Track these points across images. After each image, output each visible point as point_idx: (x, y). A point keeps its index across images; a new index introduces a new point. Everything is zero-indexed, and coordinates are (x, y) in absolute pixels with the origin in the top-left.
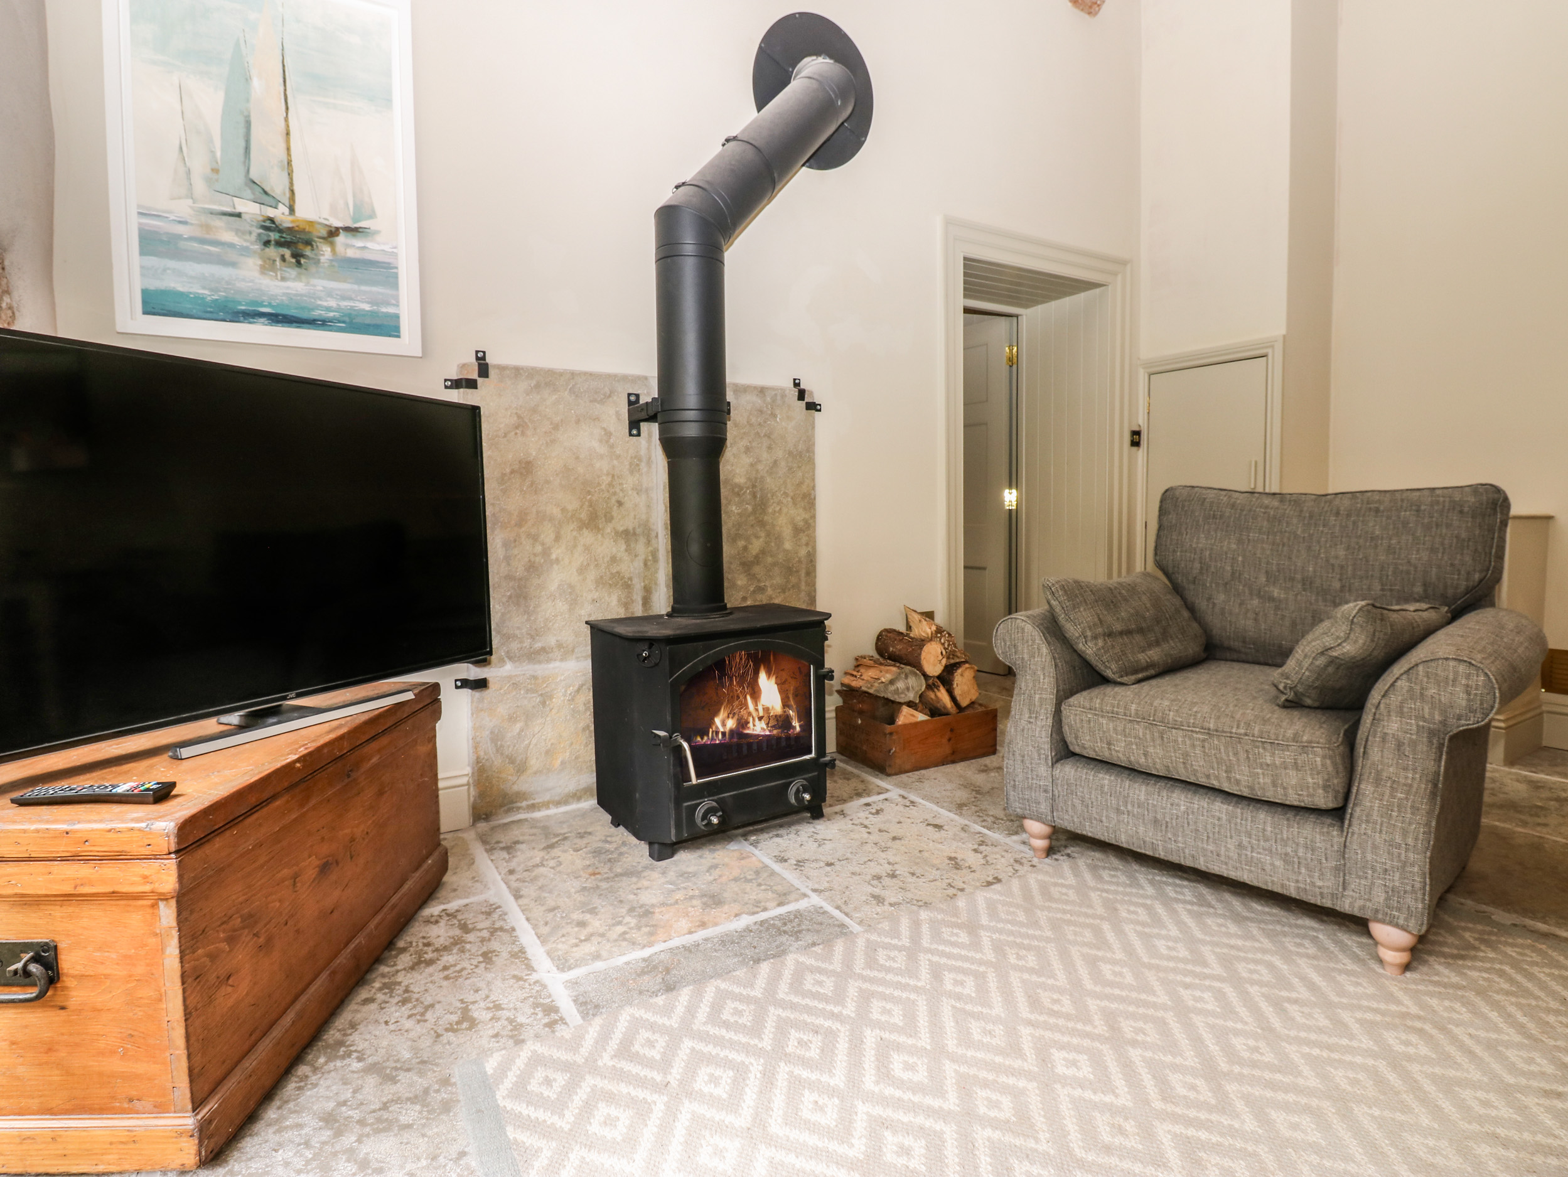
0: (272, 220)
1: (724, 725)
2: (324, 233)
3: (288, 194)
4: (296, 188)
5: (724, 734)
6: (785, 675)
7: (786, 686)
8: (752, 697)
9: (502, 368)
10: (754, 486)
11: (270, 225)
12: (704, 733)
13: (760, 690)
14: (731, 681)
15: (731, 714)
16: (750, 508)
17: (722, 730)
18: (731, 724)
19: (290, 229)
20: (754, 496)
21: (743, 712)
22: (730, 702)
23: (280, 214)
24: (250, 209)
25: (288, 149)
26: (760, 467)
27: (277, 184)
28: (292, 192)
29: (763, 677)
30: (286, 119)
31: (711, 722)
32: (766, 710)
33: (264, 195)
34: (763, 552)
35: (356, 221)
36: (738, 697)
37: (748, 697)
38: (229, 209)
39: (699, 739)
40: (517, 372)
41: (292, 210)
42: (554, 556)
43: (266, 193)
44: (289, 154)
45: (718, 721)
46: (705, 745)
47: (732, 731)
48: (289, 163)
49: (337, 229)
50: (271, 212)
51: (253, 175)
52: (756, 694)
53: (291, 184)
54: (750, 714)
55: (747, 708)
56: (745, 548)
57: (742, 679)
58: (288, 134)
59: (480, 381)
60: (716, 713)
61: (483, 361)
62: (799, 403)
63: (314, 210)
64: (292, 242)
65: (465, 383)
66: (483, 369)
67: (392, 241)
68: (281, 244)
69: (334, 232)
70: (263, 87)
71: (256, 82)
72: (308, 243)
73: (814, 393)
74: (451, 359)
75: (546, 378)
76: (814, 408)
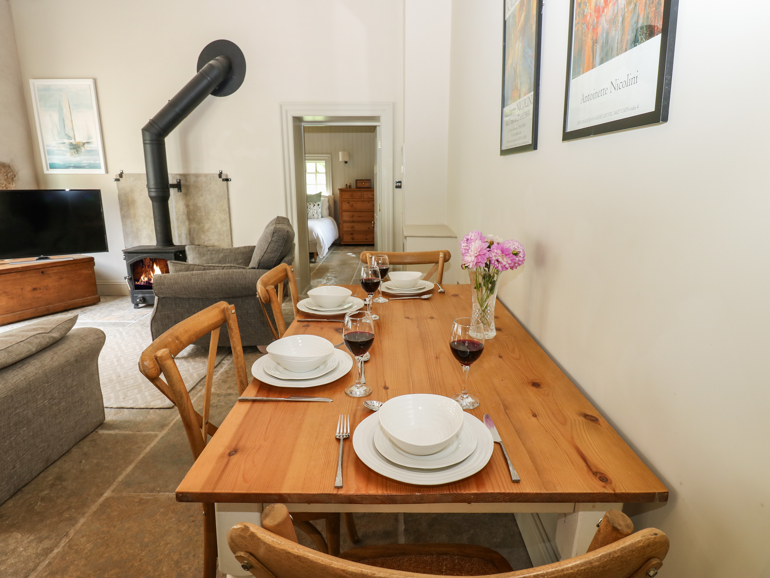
0: (71, 143)
1: (144, 279)
2: (82, 144)
3: (74, 136)
4: (75, 134)
5: (144, 282)
6: (162, 266)
7: (163, 269)
8: (152, 272)
9: (126, 174)
11: (71, 144)
12: (138, 281)
13: (154, 270)
14: (145, 266)
15: (146, 276)
17: (143, 280)
18: (146, 279)
19: (75, 145)
21: (150, 276)
22: (146, 273)
23: (72, 141)
24: (67, 141)
25: (72, 125)
26: (207, 201)
27: (71, 134)
28: (74, 135)
29: (155, 266)
30: (71, 117)
31: (140, 278)
35: (88, 140)
36: (148, 271)
37: (151, 272)
38: (62, 142)
39: (137, 283)
40: (130, 175)
41: (75, 139)
42: (144, 227)
43: (69, 137)
44: (73, 126)
45: (142, 278)
46: (138, 285)
47: (146, 281)
48: (73, 128)
49: (85, 143)
50: (71, 141)
51: (67, 133)
52: (153, 271)
53: (74, 133)
54: (152, 277)
55: (151, 275)
57: (149, 266)
58: (72, 121)
59: (121, 179)
60: (142, 275)
61: (122, 173)
62: (221, 179)
63: (79, 139)
64: (76, 148)
65: (117, 180)
66: (121, 175)
67: (97, 144)
68: (74, 149)
69: (84, 144)
70: (66, 111)
71: (64, 110)
72: (79, 147)
73: (227, 175)
74: (114, 174)
75: (137, 176)
76: (227, 180)
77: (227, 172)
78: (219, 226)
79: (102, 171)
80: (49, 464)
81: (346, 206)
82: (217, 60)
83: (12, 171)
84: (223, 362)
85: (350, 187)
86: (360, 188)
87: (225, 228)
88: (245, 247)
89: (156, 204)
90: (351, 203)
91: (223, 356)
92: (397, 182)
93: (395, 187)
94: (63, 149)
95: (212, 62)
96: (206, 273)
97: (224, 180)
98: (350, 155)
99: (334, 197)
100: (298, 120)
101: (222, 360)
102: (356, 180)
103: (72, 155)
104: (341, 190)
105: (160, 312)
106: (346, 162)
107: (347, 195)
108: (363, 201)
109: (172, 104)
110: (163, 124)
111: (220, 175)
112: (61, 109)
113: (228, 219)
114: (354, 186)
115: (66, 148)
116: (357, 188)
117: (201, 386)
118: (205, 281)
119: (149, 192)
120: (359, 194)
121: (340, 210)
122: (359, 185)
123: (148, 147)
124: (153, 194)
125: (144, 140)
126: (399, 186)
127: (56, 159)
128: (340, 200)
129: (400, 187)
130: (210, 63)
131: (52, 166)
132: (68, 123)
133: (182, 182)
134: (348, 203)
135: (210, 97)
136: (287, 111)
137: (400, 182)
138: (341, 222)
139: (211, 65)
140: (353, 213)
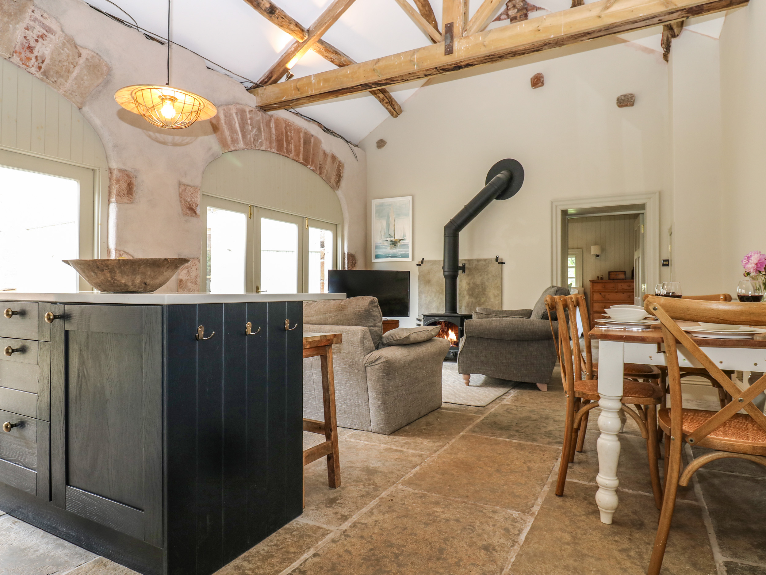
4: (395, 235)
9: (426, 261)
10: (482, 285)
11: (392, 241)
16: (481, 290)
19: (394, 241)
20: (482, 287)
23: (393, 239)
24: (389, 239)
25: (394, 228)
26: (484, 280)
27: (393, 235)
29: (450, 331)
30: (394, 223)
32: (451, 339)
33: (391, 237)
34: (485, 301)
35: (403, 238)
38: (386, 240)
40: (428, 261)
48: (394, 230)
50: (392, 239)
51: (390, 234)
52: (447, 335)
56: (480, 300)
58: (394, 225)
59: (422, 264)
61: (423, 260)
62: (497, 263)
63: (397, 237)
64: (394, 243)
65: (419, 265)
66: (422, 262)
67: (408, 240)
68: (393, 244)
69: (400, 240)
70: (391, 219)
71: (390, 218)
72: (397, 243)
73: (502, 259)
74: (418, 260)
75: (434, 262)
76: (502, 263)
77: (503, 256)
78: (492, 300)
79: (410, 259)
80: (420, 417)
81: (597, 297)
82: (502, 173)
83: (355, 260)
84: (510, 392)
85: (602, 279)
86: (613, 279)
87: (497, 302)
88: (523, 310)
89: (448, 281)
90: (603, 294)
91: (509, 389)
92: (664, 261)
93: (661, 265)
94: (386, 244)
95: (498, 175)
96: (503, 320)
97: (499, 263)
98: (603, 250)
99: (584, 289)
100: (564, 213)
101: (509, 391)
102: (609, 272)
103: (391, 248)
104: (592, 282)
105: (466, 347)
106: (598, 256)
107: (599, 287)
108: (616, 292)
109: (467, 208)
110: (459, 222)
111: (497, 259)
112: (388, 218)
113: (500, 294)
114: (606, 277)
115: (387, 244)
116: (609, 279)
117: (499, 400)
118: (502, 325)
119: (444, 271)
120: (612, 285)
121: (591, 301)
122: (612, 276)
123: (447, 239)
124: (447, 273)
125: (445, 234)
126: (666, 263)
127: (381, 252)
128: (591, 291)
129: (668, 265)
130: (497, 176)
131: (377, 257)
132: (391, 227)
133: (466, 266)
134: (600, 294)
135: (494, 201)
136: (556, 206)
137: (668, 260)
138: (592, 312)
139: (498, 177)
140: (605, 304)
